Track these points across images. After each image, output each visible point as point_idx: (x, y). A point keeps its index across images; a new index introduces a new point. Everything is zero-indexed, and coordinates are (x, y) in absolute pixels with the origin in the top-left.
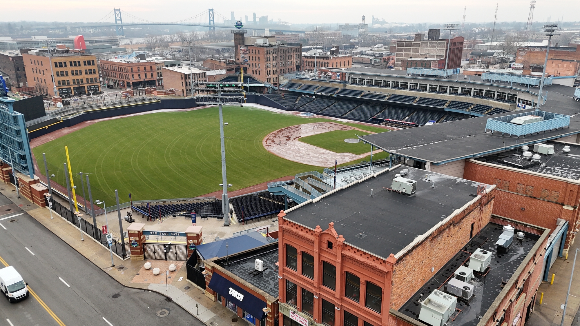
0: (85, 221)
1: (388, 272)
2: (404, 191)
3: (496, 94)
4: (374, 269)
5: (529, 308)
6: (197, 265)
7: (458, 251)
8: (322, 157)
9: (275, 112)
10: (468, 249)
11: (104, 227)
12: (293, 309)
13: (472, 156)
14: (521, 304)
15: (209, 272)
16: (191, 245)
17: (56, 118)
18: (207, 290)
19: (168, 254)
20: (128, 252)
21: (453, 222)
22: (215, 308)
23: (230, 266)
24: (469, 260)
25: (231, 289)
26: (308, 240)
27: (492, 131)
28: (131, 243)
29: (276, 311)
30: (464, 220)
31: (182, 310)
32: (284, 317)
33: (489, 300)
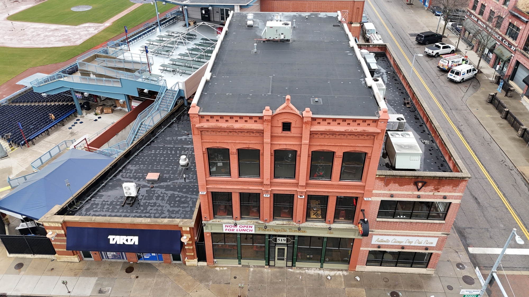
1: (381, 131)
2: (282, 37)
4: (360, 134)
6: (6, 228)
15: (58, 231)
18: (59, 255)
22: (88, 269)
23: (82, 208)
25: (111, 237)
26: (250, 131)
29: (195, 234)
32: (216, 234)
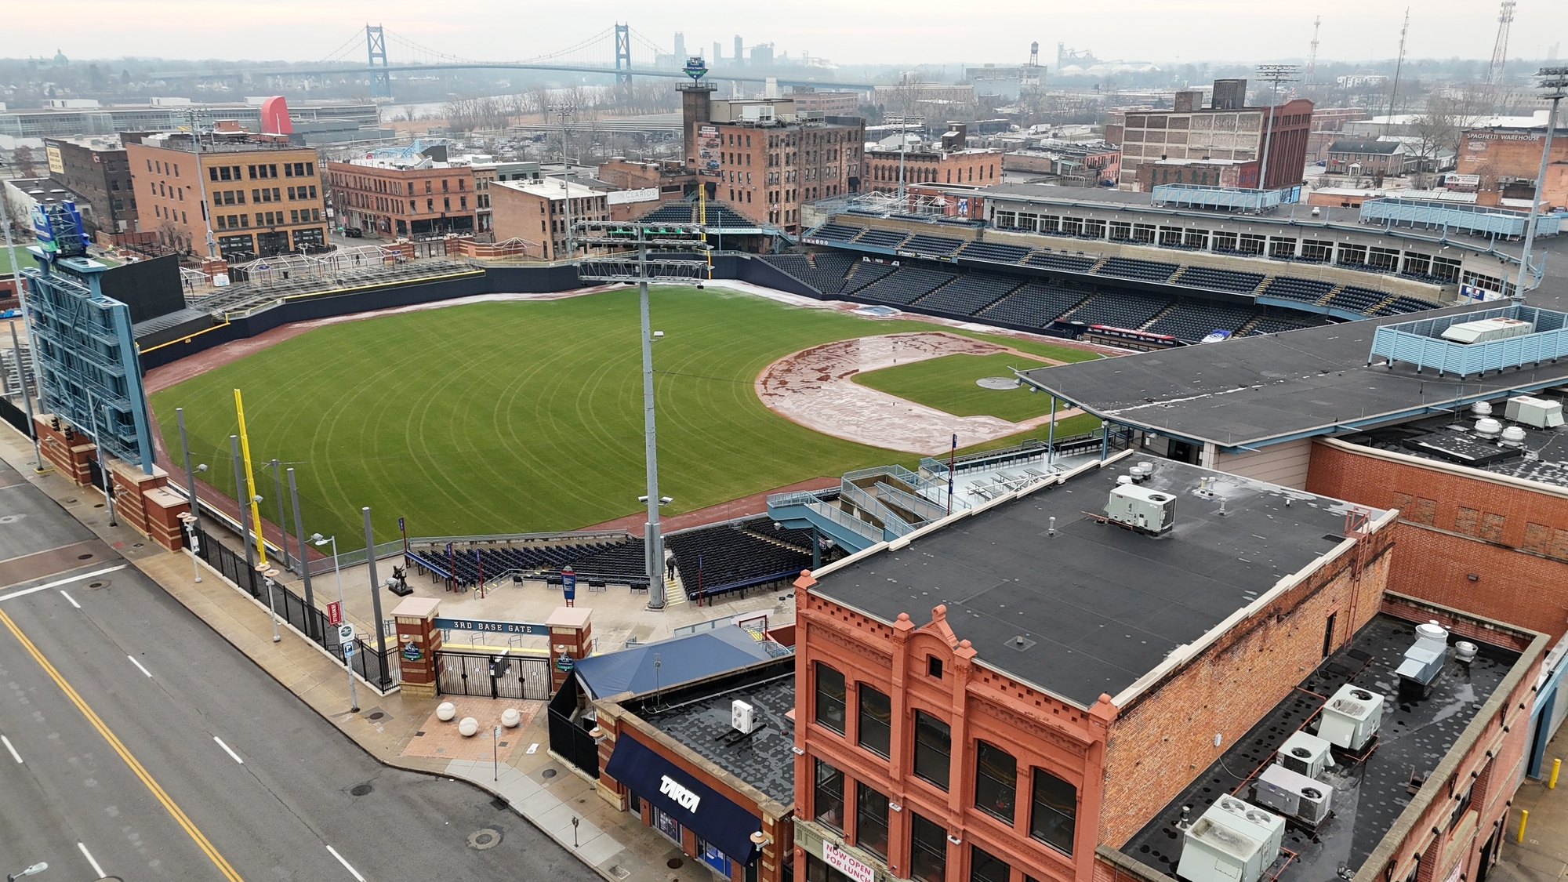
0: (284, 588)
1: (1095, 742)
2: (1141, 523)
3: (1401, 257)
4: (1057, 735)
5: (1485, 852)
6: (575, 712)
7: (1288, 691)
8: (916, 428)
9: (789, 305)
10: (1317, 686)
11: (334, 607)
12: (834, 837)
13: (1333, 430)
14: (1465, 840)
15: (608, 732)
16: (562, 658)
17: (211, 316)
18: (601, 782)
19: (500, 682)
20: (395, 673)
21: (1277, 610)
22: (624, 828)
23: (663, 716)
24: (1319, 715)
25: (665, 779)
26: (874, 652)
27: (1388, 362)
28: (402, 649)
29: (785, 840)
30: (1307, 605)
31: (536, 833)
32: (810, 858)
33: (1374, 827)
